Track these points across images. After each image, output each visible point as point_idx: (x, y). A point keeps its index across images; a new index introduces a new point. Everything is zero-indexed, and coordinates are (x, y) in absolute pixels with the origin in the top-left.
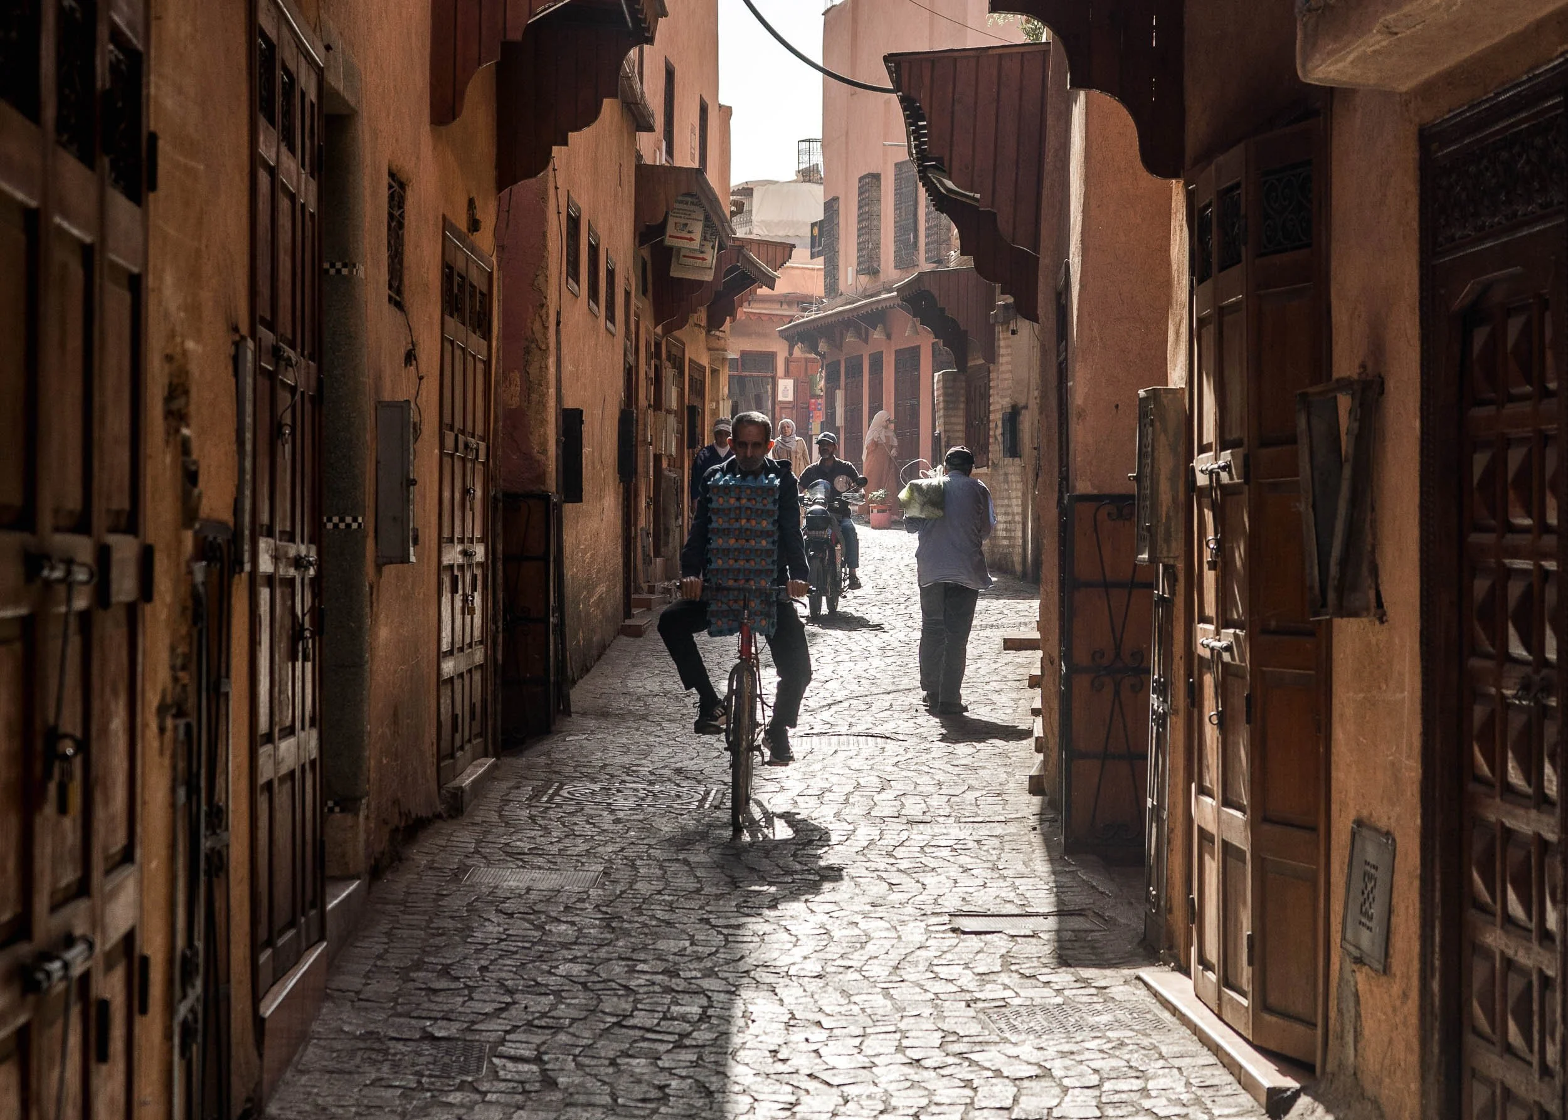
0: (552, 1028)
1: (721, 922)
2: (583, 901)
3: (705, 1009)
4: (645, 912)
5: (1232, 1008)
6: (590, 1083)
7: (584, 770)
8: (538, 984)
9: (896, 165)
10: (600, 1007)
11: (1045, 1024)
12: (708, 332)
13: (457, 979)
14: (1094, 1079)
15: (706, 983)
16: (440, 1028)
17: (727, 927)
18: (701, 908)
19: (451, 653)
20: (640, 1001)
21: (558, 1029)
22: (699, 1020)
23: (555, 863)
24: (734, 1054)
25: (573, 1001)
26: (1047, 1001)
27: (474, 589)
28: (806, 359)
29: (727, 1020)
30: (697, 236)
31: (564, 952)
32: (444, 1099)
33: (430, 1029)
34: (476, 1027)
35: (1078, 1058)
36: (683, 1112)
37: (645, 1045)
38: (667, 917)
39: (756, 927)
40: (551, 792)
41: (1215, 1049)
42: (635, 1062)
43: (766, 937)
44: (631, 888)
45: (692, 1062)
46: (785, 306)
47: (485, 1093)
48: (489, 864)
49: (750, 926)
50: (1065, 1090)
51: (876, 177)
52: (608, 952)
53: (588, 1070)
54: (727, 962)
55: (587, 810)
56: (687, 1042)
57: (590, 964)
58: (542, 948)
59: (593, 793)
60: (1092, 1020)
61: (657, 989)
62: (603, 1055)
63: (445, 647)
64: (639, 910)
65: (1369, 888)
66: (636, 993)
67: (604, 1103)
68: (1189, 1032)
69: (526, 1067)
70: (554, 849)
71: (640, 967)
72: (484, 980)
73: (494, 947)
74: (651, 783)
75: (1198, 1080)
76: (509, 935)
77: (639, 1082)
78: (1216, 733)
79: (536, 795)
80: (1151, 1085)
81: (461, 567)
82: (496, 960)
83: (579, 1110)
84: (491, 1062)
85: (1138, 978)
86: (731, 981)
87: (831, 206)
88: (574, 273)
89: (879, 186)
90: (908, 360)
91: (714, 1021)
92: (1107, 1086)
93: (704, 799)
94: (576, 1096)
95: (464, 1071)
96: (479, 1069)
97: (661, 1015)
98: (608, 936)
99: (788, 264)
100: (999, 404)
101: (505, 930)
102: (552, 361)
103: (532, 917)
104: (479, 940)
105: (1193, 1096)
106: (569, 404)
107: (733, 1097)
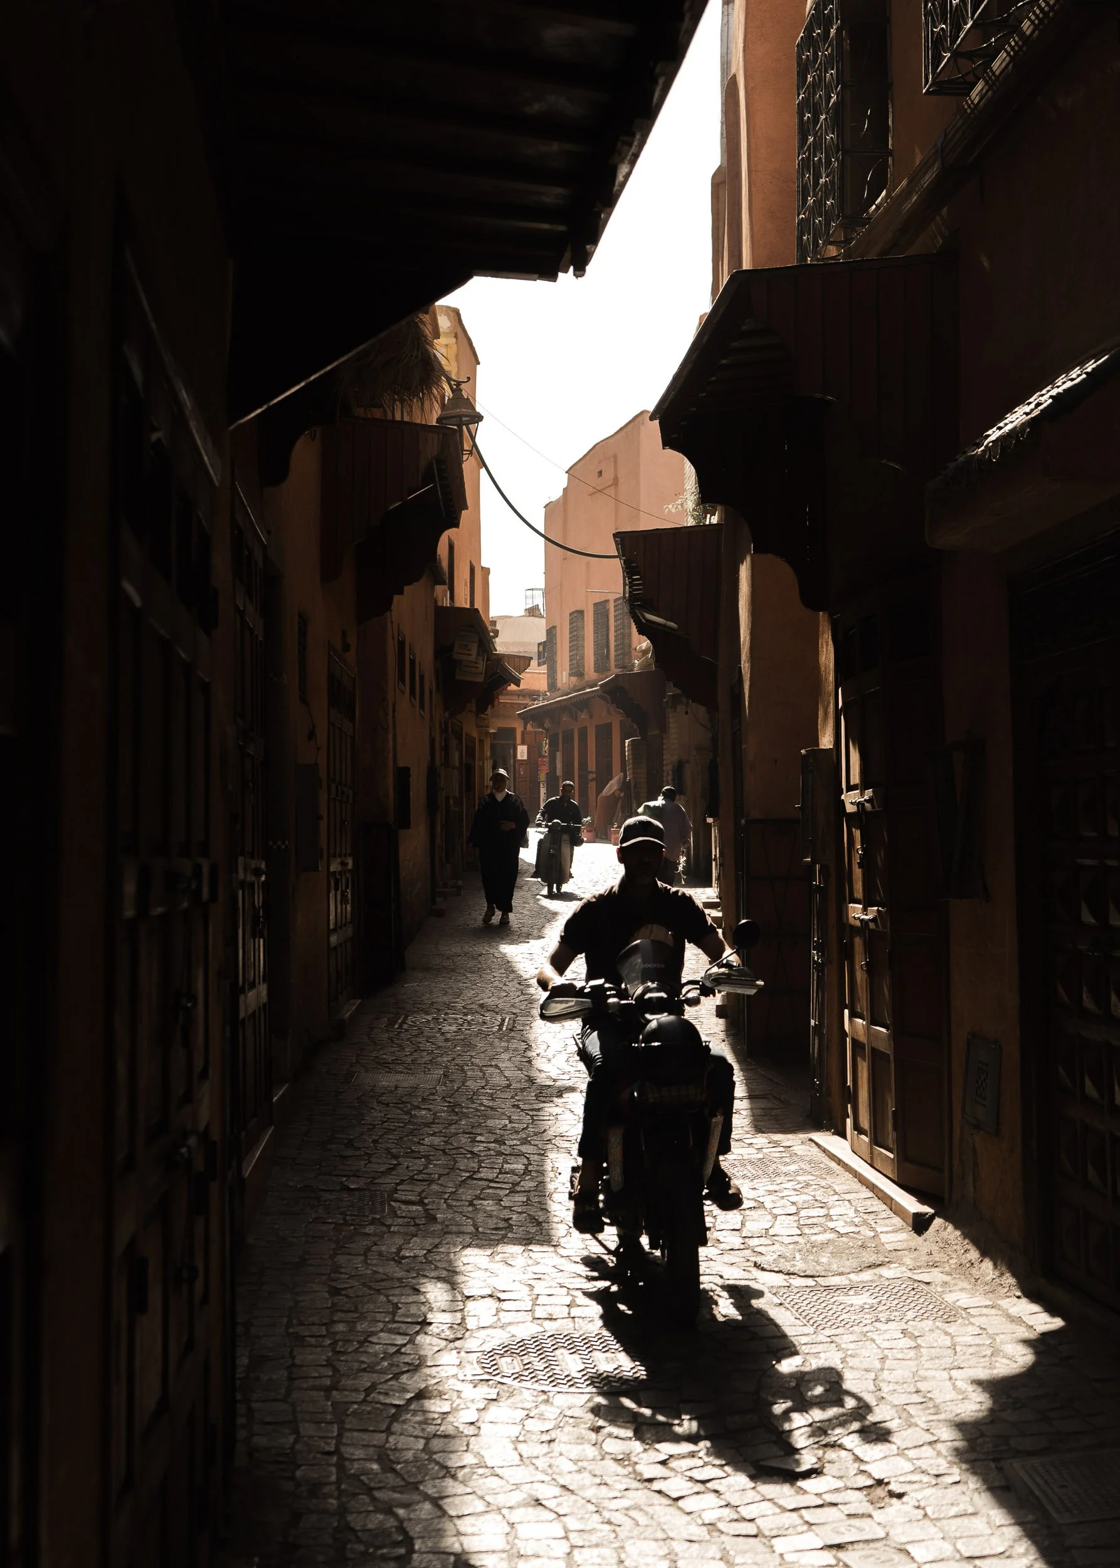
0: (427, 1181)
1: (527, 1107)
2: (433, 1094)
3: (527, 1166)
4: (475, 1101)
5: (882, 1159)
6: (458, 1218)
7: (420, 1006)
8: (413, 1151)
9: (594, 604)
10: (456, 1166)
11: (754, 1172)
12: (477, 715)
13: (359, 1149)
14: (793, 1210)
15: (524, 1148)
16: (353, 1183)
17: (532, 1110)
18: (512, 1098)
19: (335, 930)
20: (482, 1161)
21: (431, 1182)
22: (524, 1174)
23: (410, 1069)
24: (550, 1195)
25: (438, 1162)
26: (752, 1156)
27: (347, 887)
28: (535, 732)
29: (542, 1173)
30: (474, 652)
31: (426, 1129)
32: (363, 1231)
33: (346, 1183)
34: (376, 1181)
35: (781, 1195)
36: (523, 1237)
37: (490, 1191)
38: (491, 1104)
39: (551, 1110)
40: (400, 1021)
41: (872, 1187)
42: (486, 1203)
43: (558, 1117)
44: (463, 1085)
45: (524, 1202)
46: (521, 698)
47: (389, 1226)
48: (367, 1071)
49: (546, 1109)
50: (775, 1217)
51: (581, 613)
52: (455, 1129)
53: (455, 1209)
54: (536, 1134)
55: (426, 1034)
56: (518, 1188)
57: (446, 1137)
58: (412, 1127)
59: (428, 1021)
60: (785, 1169)
61: (492, 1152)
62: (464, 1198)
63: (332, 926)
64: (471, 1100)
65: (982, 1078)
66: (479, 1156)
67: (470, 1231)
68: (851, 1176)
69: (414, 1208)
70: (409, 1060)
71: (479, 1138)
72: (377, 1149)
73: (380, 1126)
74: (466, 1015)
75: (863, 1208)
76: (389, 1119)
77: (491, 1216)
78: (865, 976)
79: (391, 1023)
80: (832, 1212)
81: (340, 873)
82: (382, 1135)
83: (454, 1236)
84: (390, 1205)
85: (811, 1140)
86: (540, 1146)
87: (551, 632)
88: (402, 678)
89: (583, 619)
90: (604, 732)
91: (534, 1174)
92: (803, 1213)
93: (501, 1025)
94: (451, 1227)
95: (373, 1211)
96: (383, 1210)
97: (498, 1171)
98: (454, 1118)
99: (527, 671)
100: (670, 759)
101: (385, 1115)
102: (390, 736)
103: (402, 1106)
104: (369, 1122)
105: (861, 1219)
106: (401, 764)
107: (555, 1225)
